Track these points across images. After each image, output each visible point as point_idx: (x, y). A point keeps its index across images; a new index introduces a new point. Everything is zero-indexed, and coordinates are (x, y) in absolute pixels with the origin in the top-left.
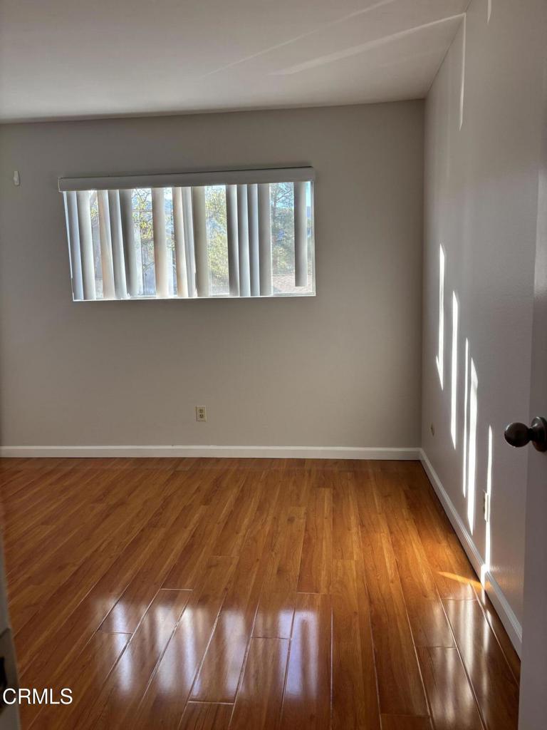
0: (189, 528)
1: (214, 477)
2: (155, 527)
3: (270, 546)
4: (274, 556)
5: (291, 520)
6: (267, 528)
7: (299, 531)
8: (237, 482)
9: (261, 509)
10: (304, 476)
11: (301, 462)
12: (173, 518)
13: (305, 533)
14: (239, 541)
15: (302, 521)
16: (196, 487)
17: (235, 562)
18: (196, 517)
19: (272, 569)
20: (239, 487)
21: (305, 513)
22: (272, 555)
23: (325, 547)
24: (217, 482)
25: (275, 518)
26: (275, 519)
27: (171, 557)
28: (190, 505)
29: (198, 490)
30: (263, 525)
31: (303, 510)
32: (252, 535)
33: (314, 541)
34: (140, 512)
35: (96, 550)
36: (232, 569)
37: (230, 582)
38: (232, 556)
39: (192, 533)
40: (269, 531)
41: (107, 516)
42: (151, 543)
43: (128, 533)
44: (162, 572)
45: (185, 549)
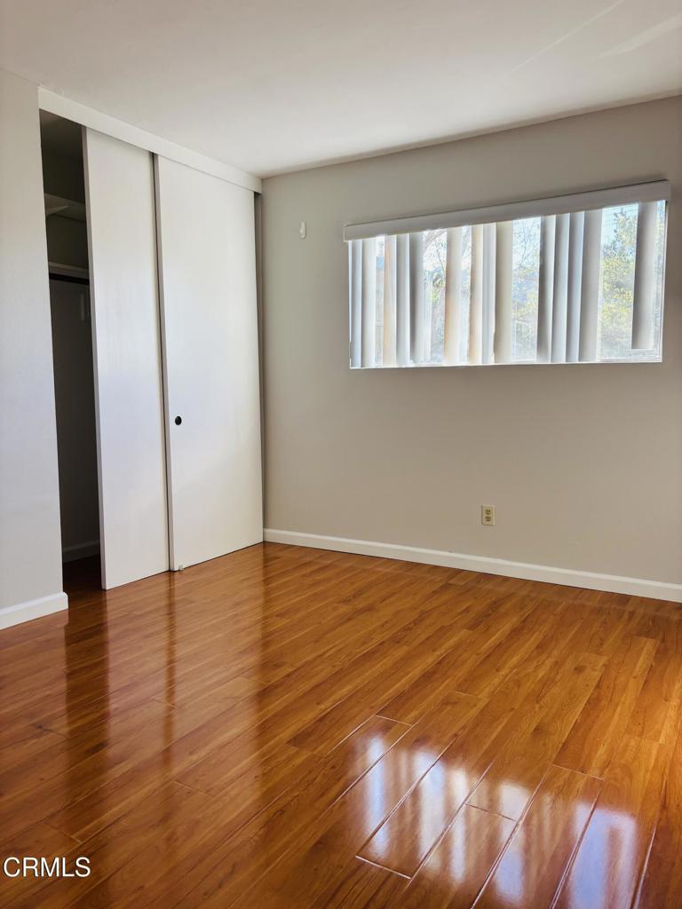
0: (438, 653)
1: (493, 599)
2: (398, 642)
3: (537, 697)
4: (537, 710)
5: (579, 670)
6: (541, 673)
7: (587, 685)
8: (522, 609)
9: (541, 647)
10: (621, 617)
11: (624, 599)
12: (423, 637)
13: (595, 689)
14: (496, 681)
15: (596, 673)
16: (465, 607)
17: (481, 705)
18: (453, 641)
19: (528, 726)
20: (522, 616)
21: (605, 665)
22: (534, 708)
23: (618, 716)
24: (495, 606)
25: (557, 662)
26: (557, 665)
27: (403, 681)
28: (451, 625)
29: (467, 610)
30: (537, 667)
31: (603, 660)
32: (516, 678)
33: (603, 703)
34: (386, 622)
35: (320, 656)
36: (474, 712)
37: (464, 728)
38: (479, 697)
39: (440, 658)
40: (543, 677)
41: (349, 619)
42: (384, 661)
43: (364, 643)
44: (385, 696)
45: (423, 676)
